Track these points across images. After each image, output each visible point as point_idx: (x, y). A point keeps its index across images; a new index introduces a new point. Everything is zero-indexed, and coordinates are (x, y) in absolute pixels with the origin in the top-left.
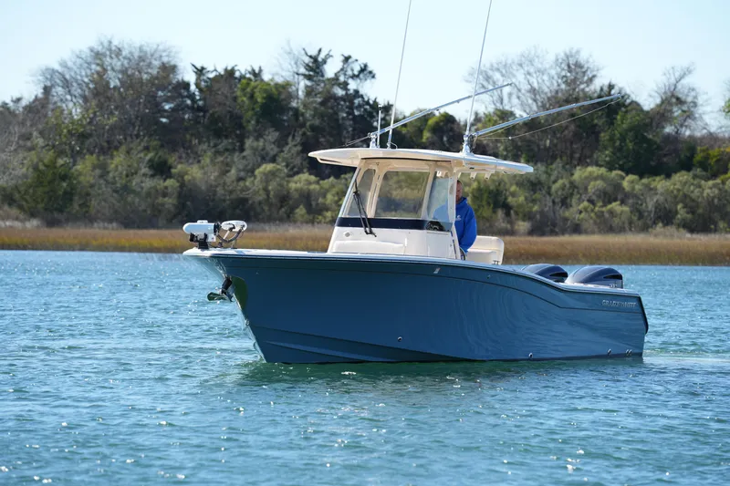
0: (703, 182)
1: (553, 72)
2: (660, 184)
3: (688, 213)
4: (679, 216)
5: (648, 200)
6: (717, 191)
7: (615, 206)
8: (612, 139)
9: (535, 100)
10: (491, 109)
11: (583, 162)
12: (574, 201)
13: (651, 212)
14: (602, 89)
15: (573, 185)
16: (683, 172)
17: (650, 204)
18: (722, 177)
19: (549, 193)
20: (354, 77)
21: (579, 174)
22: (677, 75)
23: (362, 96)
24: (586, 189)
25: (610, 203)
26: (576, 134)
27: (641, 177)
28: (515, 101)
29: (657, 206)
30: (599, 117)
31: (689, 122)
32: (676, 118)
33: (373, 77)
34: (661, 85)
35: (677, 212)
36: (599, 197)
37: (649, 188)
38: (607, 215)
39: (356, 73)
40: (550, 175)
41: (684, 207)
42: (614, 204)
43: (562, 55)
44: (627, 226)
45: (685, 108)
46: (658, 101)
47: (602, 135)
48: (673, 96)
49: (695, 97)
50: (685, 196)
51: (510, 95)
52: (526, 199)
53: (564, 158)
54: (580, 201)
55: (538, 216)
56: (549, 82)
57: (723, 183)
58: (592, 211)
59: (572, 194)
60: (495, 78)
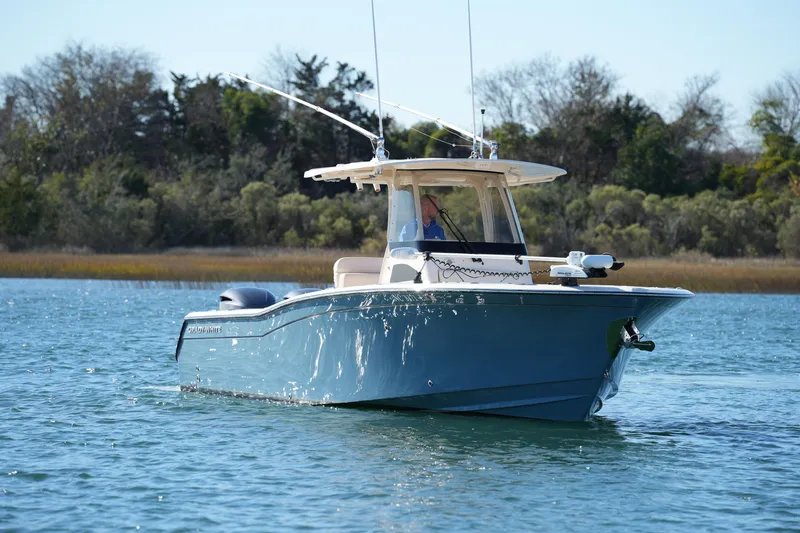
0: (729, 202)
1: (566, 82)
2: (683, 204)
3: (713, 236)
4: (703, 239)
5: (670, 221)
6: (743, 212)
7: (634, 228)
8: (631, 156)
9: (547, 113)
10: (499, 122)
11: (600, 179)
12: (590, 223)
13: (672, 235)
14: (618, 100)
15: (589, 206)
16: (708, 191)
17: (672, 226)
18: (750, 196)
19: (563, 214)
20: (350, 87)
21: (595, 193)
22: (700, 85)
23: (359, 108)
24: (603, 209)
25: (629, 224)
26: (591, 150)
27: (663, 196)
28: (525, 113)
29: (680, 228)
30: (617, 131)
31: (714, 136)
32: (699, 133)
33: (372, 87)
34: (683, 97)
35: (700, 235)
36: (616, 218)
37: (671, 209)
38: (625, 238)
39: (352, 82)
40: (563, 194)
41: (709, 230)
42: (633, 226)
43: (576, 64)
44: (646, 249)
45: (709, 121)
46: (680, 114)
47: (620, 150)
48: (695, 107)
49: (721, 110)
50: (711, 217)
51: (520, 106)
52: (538, 220)
53: (579, 176)
54: (596, 223)
55: (551, 240)
56: (562, 93)
57: (751, 203)
58: (610, 233)
59: (587, 216)
60: (503, 89)
